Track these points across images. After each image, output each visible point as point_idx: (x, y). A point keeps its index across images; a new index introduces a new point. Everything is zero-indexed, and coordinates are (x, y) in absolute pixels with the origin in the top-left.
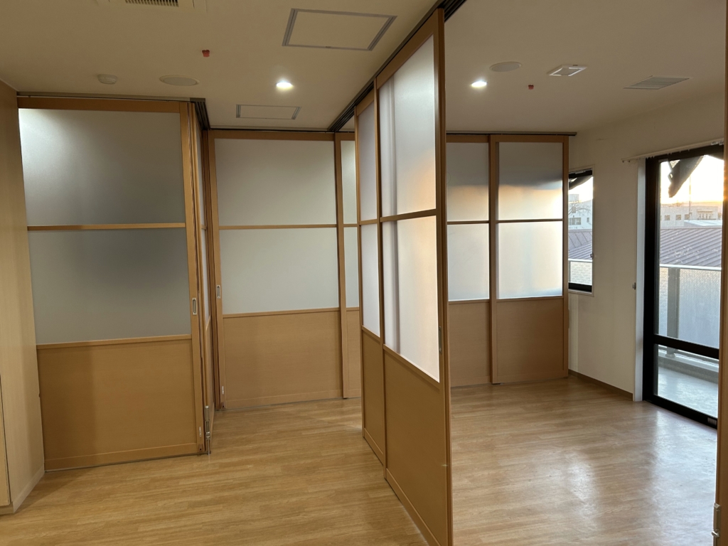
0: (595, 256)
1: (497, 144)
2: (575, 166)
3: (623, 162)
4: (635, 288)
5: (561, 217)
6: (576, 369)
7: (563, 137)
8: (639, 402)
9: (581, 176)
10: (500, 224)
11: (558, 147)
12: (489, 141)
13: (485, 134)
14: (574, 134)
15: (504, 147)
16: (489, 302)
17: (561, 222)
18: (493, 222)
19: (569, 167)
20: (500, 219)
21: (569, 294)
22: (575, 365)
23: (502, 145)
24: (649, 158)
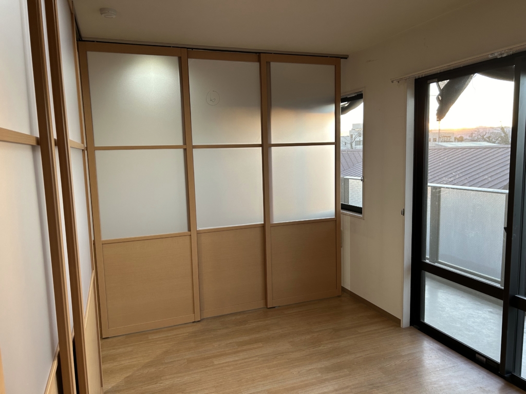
0: (365, 180)
1: (268, 63)
2: (348, 89)
3: (392, 82)
4: (404, 214)
5: (333, 141)
6: (348, 287)
7: (335, 60)
8: (406, 329)
9: (353, 100)
10: (273, 149)
11: (331, 69)
12: (259, 61)
13: (256, 53)
14: (345, 57)
15: (275, 66)
16: (263, 226)
17: (334, 146)
18: (266, 146)
19: (342, 91)
20: (273, 142)
21: (341, 215)
22: (348, 284)
23: (274, 65)
24: (419, 79)
